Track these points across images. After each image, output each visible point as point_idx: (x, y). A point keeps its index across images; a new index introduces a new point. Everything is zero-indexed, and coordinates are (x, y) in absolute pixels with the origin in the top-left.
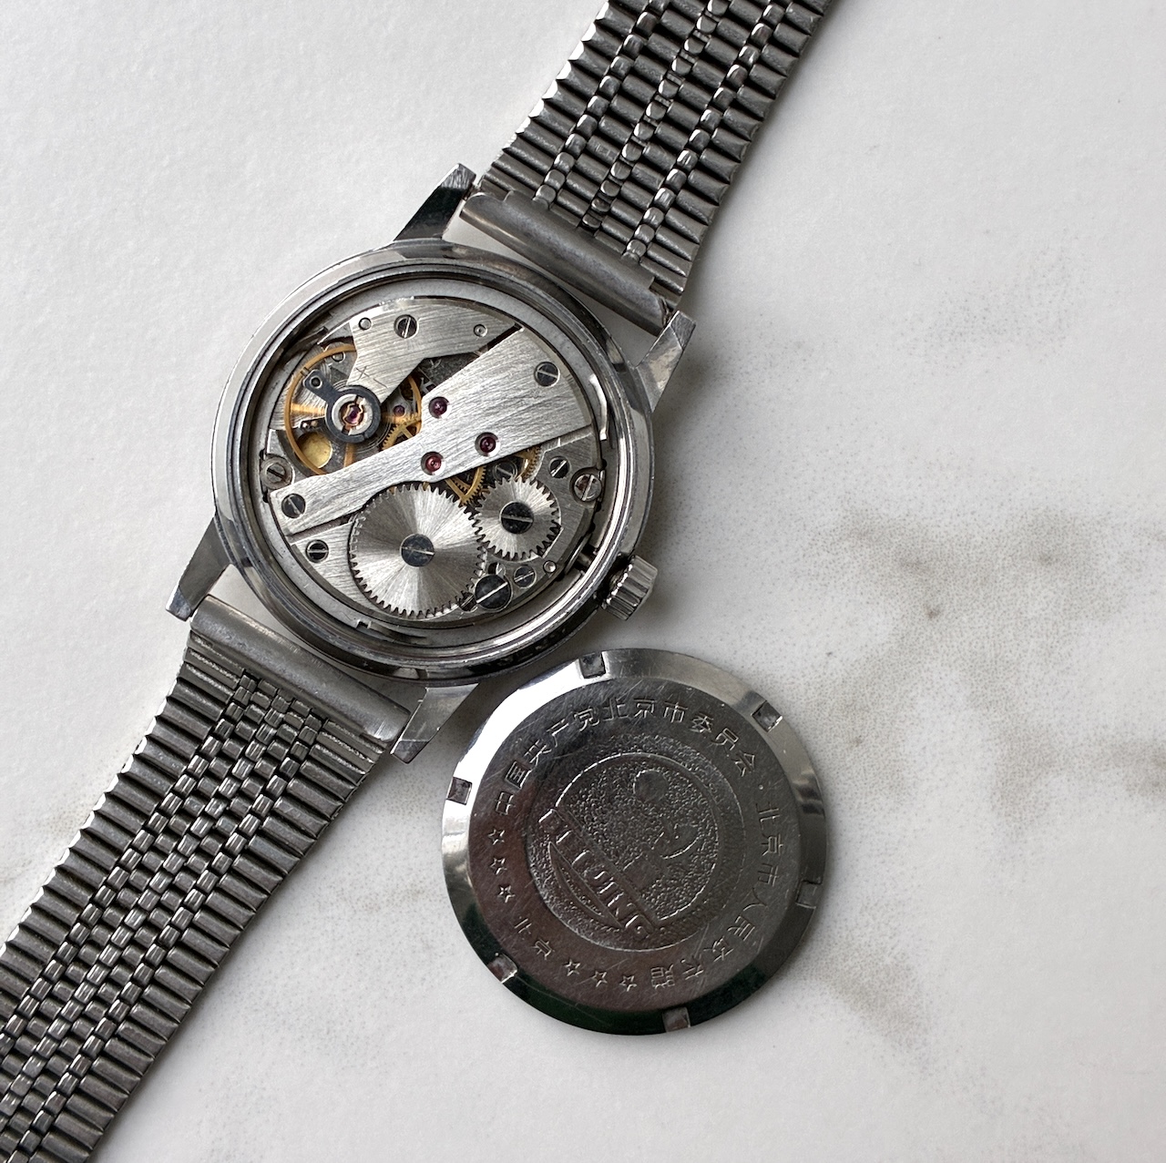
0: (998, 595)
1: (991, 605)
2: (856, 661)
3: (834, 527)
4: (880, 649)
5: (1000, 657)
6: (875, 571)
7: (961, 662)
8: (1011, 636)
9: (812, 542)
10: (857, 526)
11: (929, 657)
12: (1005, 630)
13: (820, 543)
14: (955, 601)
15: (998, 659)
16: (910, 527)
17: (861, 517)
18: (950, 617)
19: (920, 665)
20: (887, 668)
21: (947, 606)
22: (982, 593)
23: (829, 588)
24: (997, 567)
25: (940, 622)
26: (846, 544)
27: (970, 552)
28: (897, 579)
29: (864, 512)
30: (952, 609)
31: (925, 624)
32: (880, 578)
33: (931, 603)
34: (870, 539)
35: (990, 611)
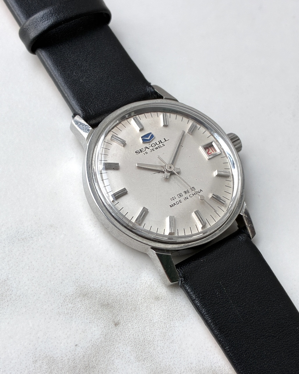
0: (141, 314)
1: (139, 318)
2: (88, 347)
3: (72, 293)
4: (97, 341)
5: (145, 339)
6: (91, 309)
7: (130, 343)
8: (149, 331)
9: (64, 300)
10: (82, 292)
11: (117, 342)
12: (146, 328)
13: (68, 300)
14: (125, 318)
15: (145, 340)
16: (103, 290)
17: (83, 288)
18: (123, 325)
19: (114, 346)
20: (101, 349)
21: (122, 320)
22: (135, 314)
23: (73, 318)
24: (139, 303)
25: (120, 327)
26: (79, 299)
27: (128, 298)
28: (100, 312)
29: (84, 286)
30: (124, 321)
31: (114, 329)
32: (94, 312)
33: (115, 320)
34: (88, 297)
35: (139, 321)
